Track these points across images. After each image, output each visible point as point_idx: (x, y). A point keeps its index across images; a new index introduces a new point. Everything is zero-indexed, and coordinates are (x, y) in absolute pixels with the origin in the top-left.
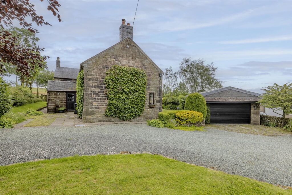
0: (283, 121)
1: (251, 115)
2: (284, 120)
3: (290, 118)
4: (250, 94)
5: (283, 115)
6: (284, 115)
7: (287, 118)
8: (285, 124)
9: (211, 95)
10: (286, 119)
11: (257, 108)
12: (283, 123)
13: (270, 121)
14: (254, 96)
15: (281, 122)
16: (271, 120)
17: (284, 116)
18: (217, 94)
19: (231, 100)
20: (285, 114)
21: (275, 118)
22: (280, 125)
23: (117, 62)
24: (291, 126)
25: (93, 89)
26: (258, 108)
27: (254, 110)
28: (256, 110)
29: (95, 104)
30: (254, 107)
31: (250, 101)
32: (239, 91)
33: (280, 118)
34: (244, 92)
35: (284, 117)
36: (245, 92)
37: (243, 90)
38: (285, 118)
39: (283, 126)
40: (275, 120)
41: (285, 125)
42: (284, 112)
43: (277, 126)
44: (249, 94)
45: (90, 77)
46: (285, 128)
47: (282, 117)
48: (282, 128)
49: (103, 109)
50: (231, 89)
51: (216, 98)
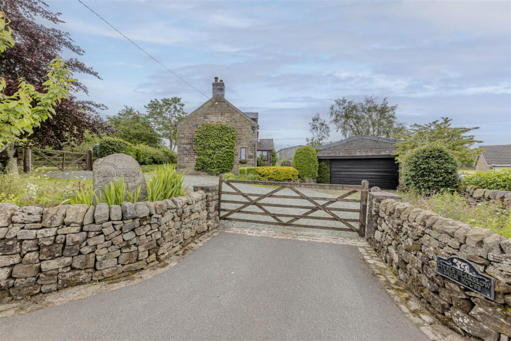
9: (332, 148)
19: (358, 154)
23: (206, 120)
25: (184, 146)
29: (186, 159)
32: (376, 140)
34: (386, 141)
36: (388, 140)
45: (182, 136)
49: (193, 164)
50: (364, 137)
51: (338, 152)
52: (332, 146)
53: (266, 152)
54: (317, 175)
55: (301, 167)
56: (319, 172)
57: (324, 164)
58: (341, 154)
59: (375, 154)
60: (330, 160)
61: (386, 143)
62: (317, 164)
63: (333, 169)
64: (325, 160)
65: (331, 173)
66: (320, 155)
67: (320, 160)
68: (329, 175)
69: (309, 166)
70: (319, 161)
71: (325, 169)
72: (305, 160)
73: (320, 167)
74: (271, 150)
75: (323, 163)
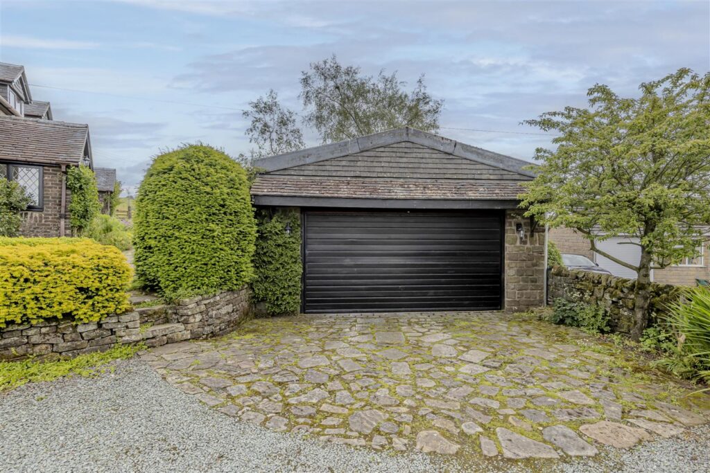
0: (640, 302)
1: (506, 268)
2: (646, 298)
3: (676, 285)
4: (501, 166)
5: (638, 270)
6: (643, 268)
7: (662, 285)
8: (650, 323)
9: (311, 168)
10: (658, 291)
11: (532, 236)
12: (639, 315)
13: (581, 300)
14: (517, 177)
15: (630, 304)
16: (587, 296)
17: (647, 276)
18: (344, 163)
19: (400, 193)
20: (651, 260)
21: (604, 283)
22: (625, 323)
24: (682, 339)
26: (536, 235)
27: (518, 243)
28: (528, 245)
30: (519, 226)
31: (494, 197)
32: (449, 149)
33: (629, 284)
34: (474, 157)
35: (643, 281)
36: (478, 154)
37: (466, 148)
38: (649, 284)
39: (642, 329)
40: (607, 296)
41: (649, 326)
42: (647, 252)
43: (611, 326)
44: (499, 169)
46: (647, 344)
47: (633, 276)
48: (633, 344)
50: (413, 139)
51: (332, 182)
52: (308, 161)
53: (35, 171)
54: (249, 273)
55: (166, 238)
56: (259, 261)
57: (279, 226)
58: (344, 192)
59: (450, 196)
60: (304, 210)
61: (477, 163)
62: (249, 224)
63: (314, 247)
64: (285, 210)
65: (304, 263)
66: (265, 192)
67: (264, 211)
68: (298, 268)
69: (208, 236)
70: (257, 215)
71: (284, 246)
72: (186, 208)
73: (262, 237)
74: (58, 165)
75: (275, 224)
